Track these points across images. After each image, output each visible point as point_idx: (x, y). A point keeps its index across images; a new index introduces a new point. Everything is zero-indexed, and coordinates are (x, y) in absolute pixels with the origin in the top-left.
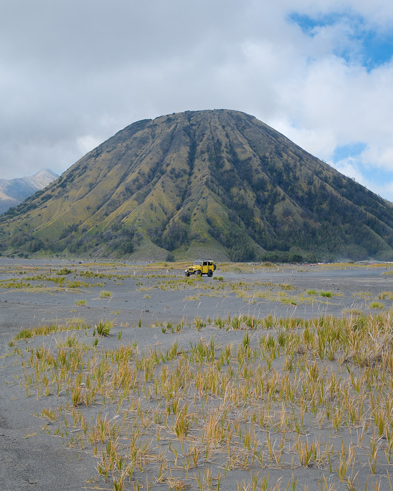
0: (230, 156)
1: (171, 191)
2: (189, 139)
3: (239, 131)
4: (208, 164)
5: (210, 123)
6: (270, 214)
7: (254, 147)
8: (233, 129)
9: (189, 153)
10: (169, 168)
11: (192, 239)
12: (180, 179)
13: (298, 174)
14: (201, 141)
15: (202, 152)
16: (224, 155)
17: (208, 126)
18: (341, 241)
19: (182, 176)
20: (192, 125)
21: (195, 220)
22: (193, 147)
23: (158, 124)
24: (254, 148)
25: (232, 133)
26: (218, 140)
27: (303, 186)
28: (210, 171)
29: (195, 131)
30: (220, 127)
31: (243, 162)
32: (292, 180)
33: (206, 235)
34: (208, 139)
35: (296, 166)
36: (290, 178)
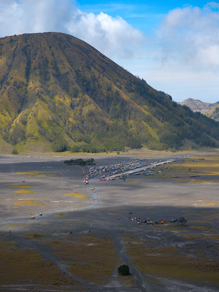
0: (54, 71)
1: (14, 99)
2: (26, 57)
3: (61, 49)
4: (39, 78)
5: (40, 45)
6: (80, 114)
7: (71, 62)
8: (57, 49)
9: (26, 69)
10: (12, 81)
11: (28, 137)
12: (20, 89)
13: (101, 83)
14: (34, 59)
15: (35, 69)
16: (50, 70)
17: (39, 47)
18: (124, 135)
19: (22, 87)
20: (28, 46)
21: (30, 123)
22: (29, 64)
23: (4, 43)
24: (71, 64)
25: (56, 52)
26: (46, 59)
27: (104, 92)
28: (40, 84)
29: (30, 51)
30: (48, 48)
31: (63, 75)
32: (97, 87)
33: (37, 134)
34: (39, 58)
35: (100, 77)
36: (96, 86)
